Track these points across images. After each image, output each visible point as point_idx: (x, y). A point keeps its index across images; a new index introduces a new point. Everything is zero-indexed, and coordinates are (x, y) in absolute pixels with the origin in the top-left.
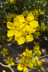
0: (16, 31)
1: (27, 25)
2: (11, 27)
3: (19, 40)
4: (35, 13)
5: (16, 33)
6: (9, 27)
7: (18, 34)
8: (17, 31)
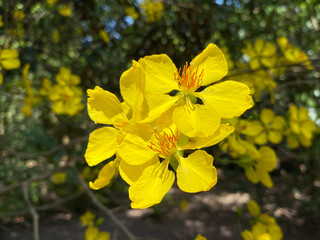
0: (128, 137)
1: (189, 102)
2: (106, 114)
3: (142, 180)
4: (259, 58)
5: (129, 142)
6: (96, 116)
7: (138, 152)
8: (133, 133)
